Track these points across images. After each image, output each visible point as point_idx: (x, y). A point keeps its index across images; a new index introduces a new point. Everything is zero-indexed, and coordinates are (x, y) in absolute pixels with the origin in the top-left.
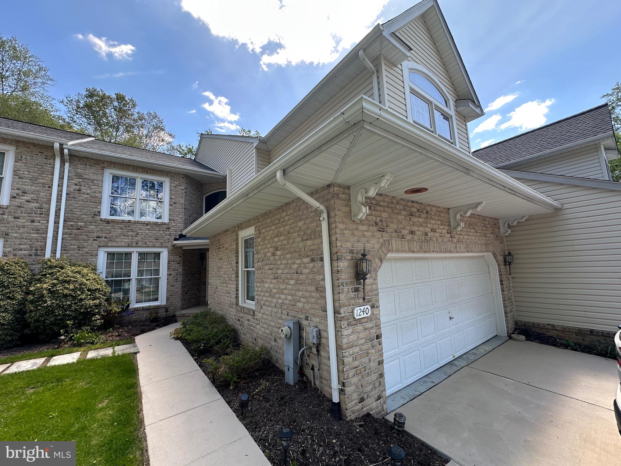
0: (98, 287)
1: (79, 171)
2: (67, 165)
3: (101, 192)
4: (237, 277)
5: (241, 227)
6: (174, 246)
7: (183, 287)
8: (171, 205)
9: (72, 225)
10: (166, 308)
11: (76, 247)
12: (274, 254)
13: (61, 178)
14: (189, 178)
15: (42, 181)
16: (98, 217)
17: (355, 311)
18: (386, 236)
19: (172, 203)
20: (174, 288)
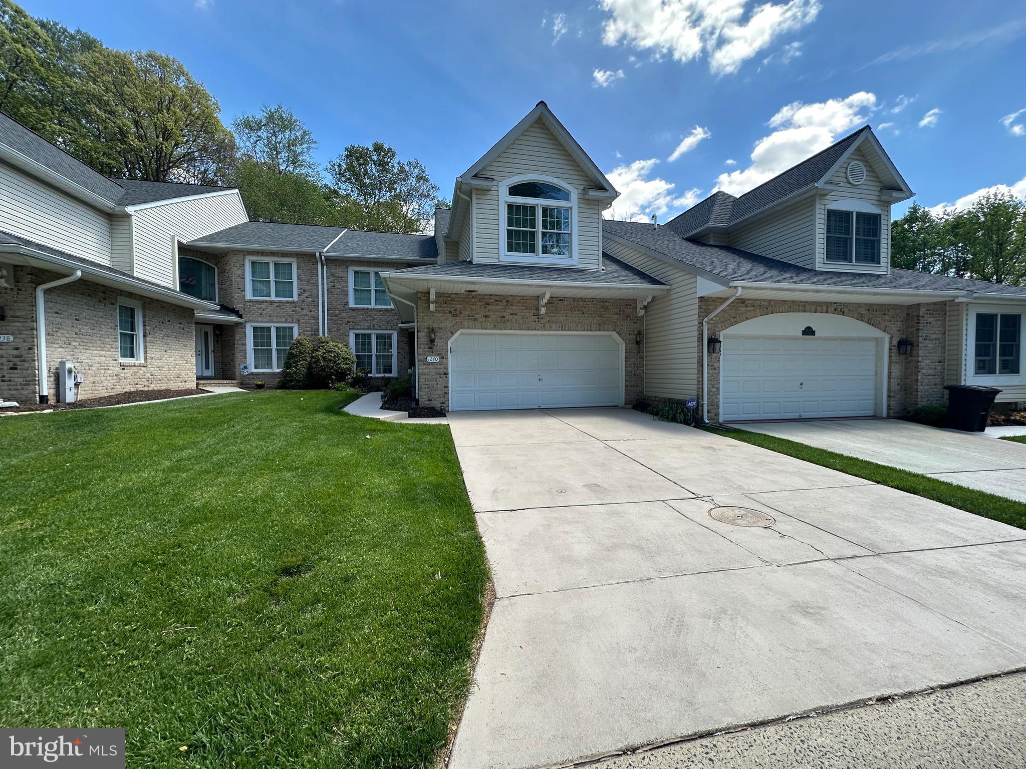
1: (333, 271)
2: (325, 267)
3: (347, 287)
6: (400, 328)
9: (332, 314)
11: (336, 329)
15: (313, 281)
16: (347, 306)
17: (429, 358)
18: (458, 319)
20: (403, 364)
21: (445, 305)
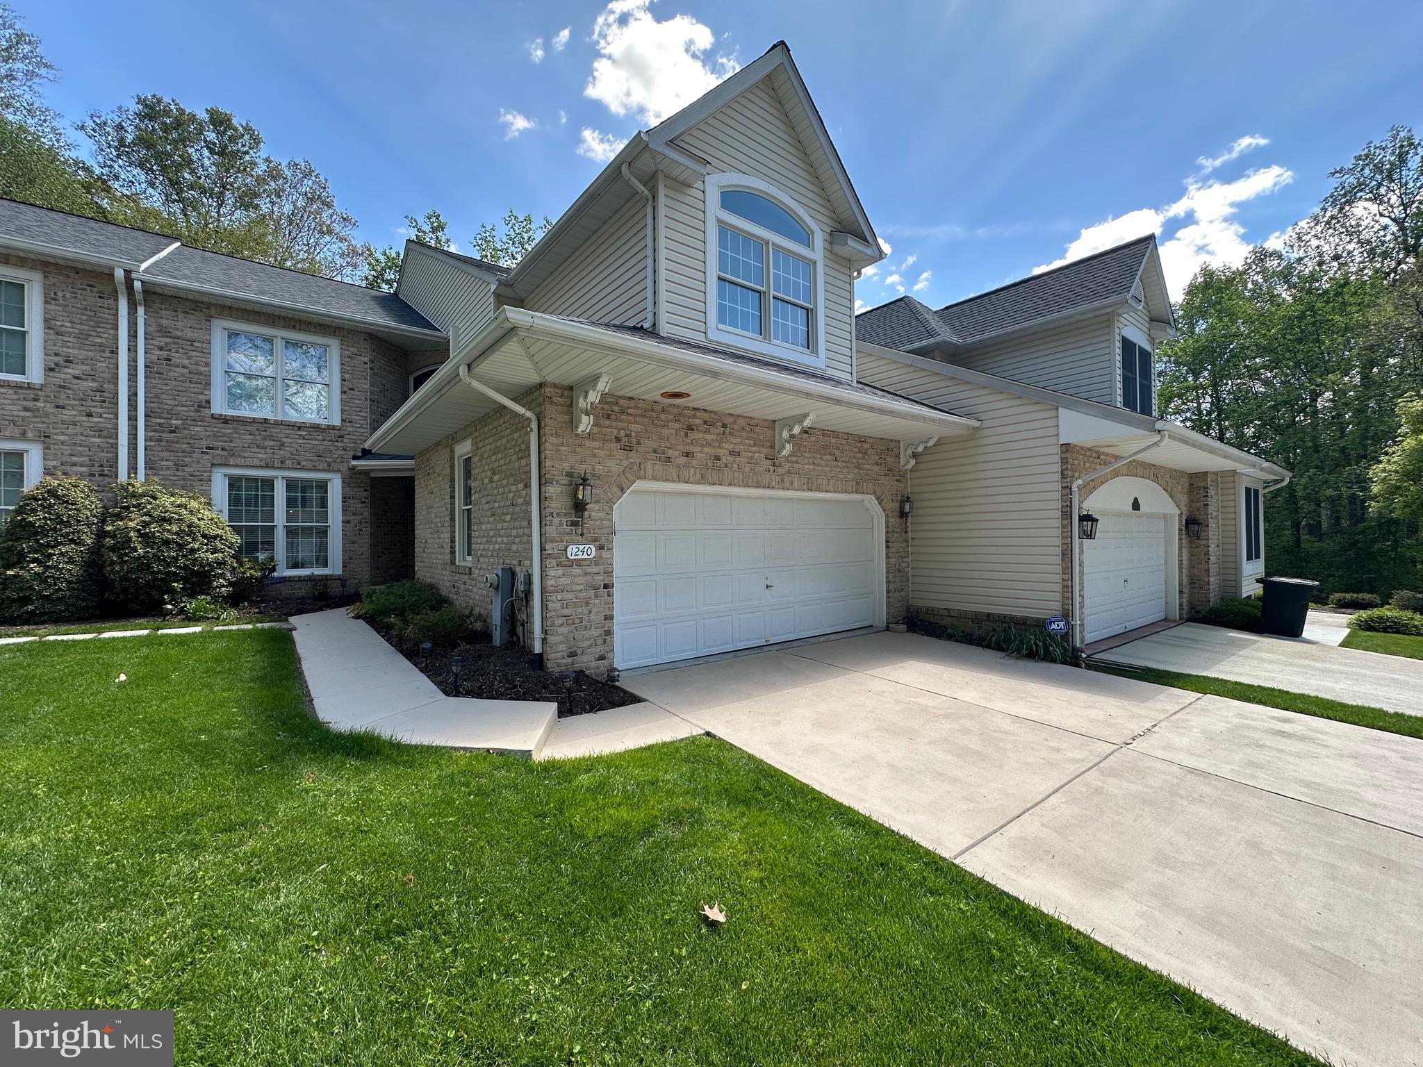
0: (219, 532)
1: (164, 322)
2: (141, 310)
3: (208, 364)
4: (453, 519)
5: (455, 438)
6: (353, 468)
7: (373, 546)
8: (343, 392)
9: (160, 424)
10: (342, 580)
11: (171, 463)
12: (491, 481)
13: (133, 335)
14: (377, 340)
15: (99, 340)
16: (206, 411)
17: (569, 549)
18: (634, 457)
19: (345, 389)
20: (356, 545)
21: (607, 422)
